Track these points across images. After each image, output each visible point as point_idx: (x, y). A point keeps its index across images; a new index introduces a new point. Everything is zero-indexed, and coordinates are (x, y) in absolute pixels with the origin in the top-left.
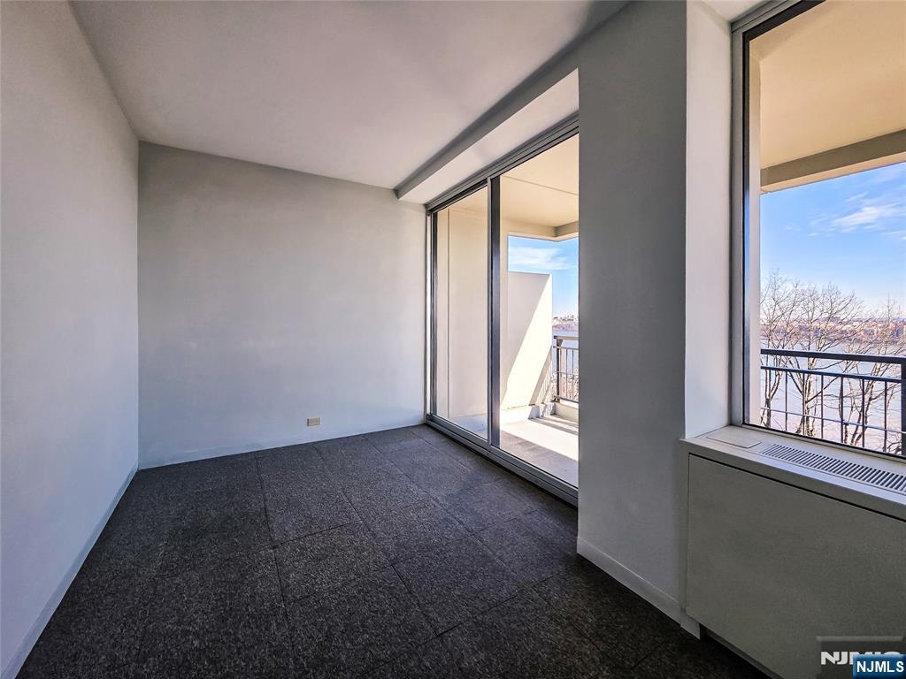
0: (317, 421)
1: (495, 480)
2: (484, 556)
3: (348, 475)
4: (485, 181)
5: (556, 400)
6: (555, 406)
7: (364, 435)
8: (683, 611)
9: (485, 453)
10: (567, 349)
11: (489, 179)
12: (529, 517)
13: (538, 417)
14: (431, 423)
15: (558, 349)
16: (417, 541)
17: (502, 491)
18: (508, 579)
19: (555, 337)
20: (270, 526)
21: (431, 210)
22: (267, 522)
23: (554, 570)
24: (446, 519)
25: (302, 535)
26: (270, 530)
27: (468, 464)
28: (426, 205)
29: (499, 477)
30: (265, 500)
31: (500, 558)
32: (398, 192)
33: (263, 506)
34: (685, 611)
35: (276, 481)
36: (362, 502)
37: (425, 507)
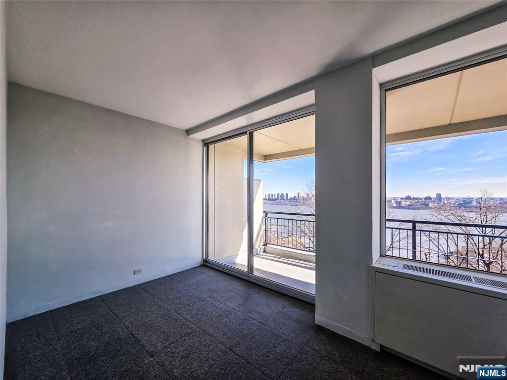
0: (140, 271)
1: (259, 292)
2: (275, 334)
3: (174, 303)
4: (246, 132)
5: (265, 245)
6: (265, 248)
7: (169, 276)
8: (373, 341)
9: (246, 278)
10: (271, 218)
11: (249, 131)
12: (284, 309)
13: (257, 255)
14: (206, 264)
15: (266, 219)
16: (236, 334)
17: (264, 298)
18: (292, 344)
19: (264, 212)
20: (141, 343)
21: (206, 144)
22: (137, 341)
23: (310, 334)
24: (245, 319)
25: (166, 344)
26: (143, 346)
27: (240, 286)
28: (203, 141)
29: (259, 290)
30: (127, 328)
31: (283, 334)
32: (189, 132)
33: (128, 332)
34: (374, 341)
35: (128, 314)
36: (192, 317)
37: (230, 314)
